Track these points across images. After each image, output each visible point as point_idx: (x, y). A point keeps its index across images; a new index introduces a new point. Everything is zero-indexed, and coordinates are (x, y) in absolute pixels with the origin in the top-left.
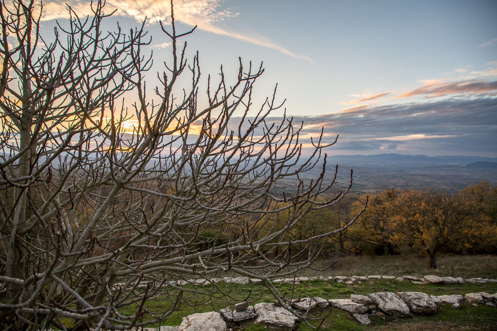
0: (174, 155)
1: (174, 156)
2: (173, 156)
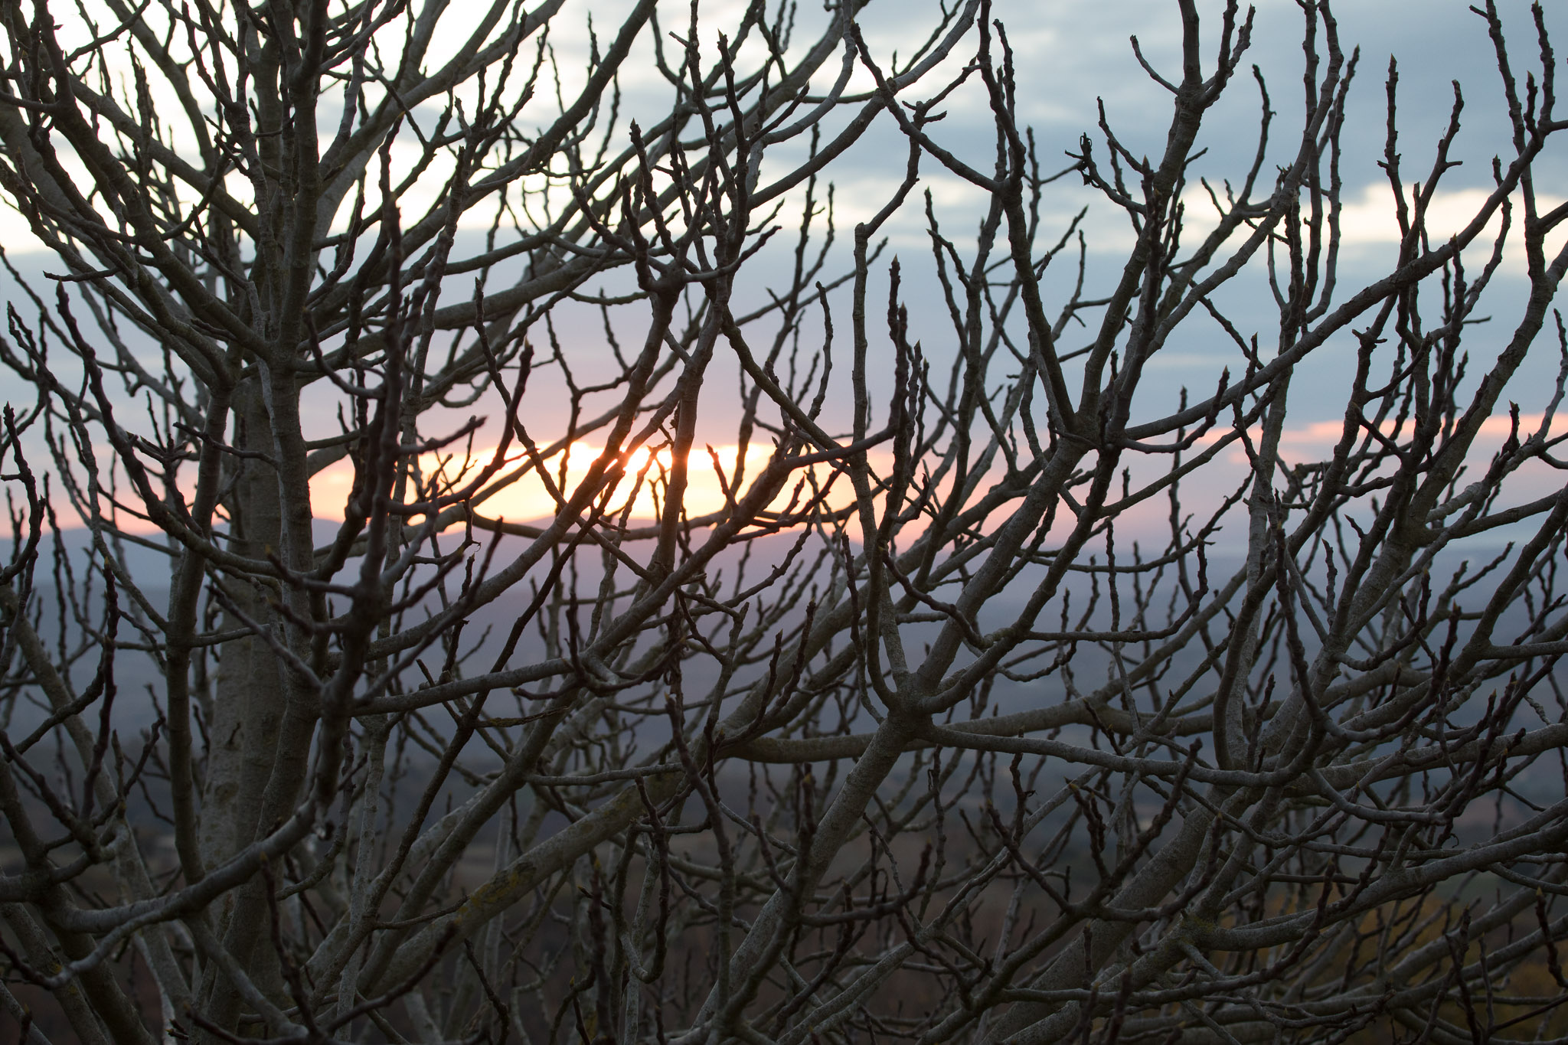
0: (1199, 542)
1: (1201, 554)
2: (1192, 557)
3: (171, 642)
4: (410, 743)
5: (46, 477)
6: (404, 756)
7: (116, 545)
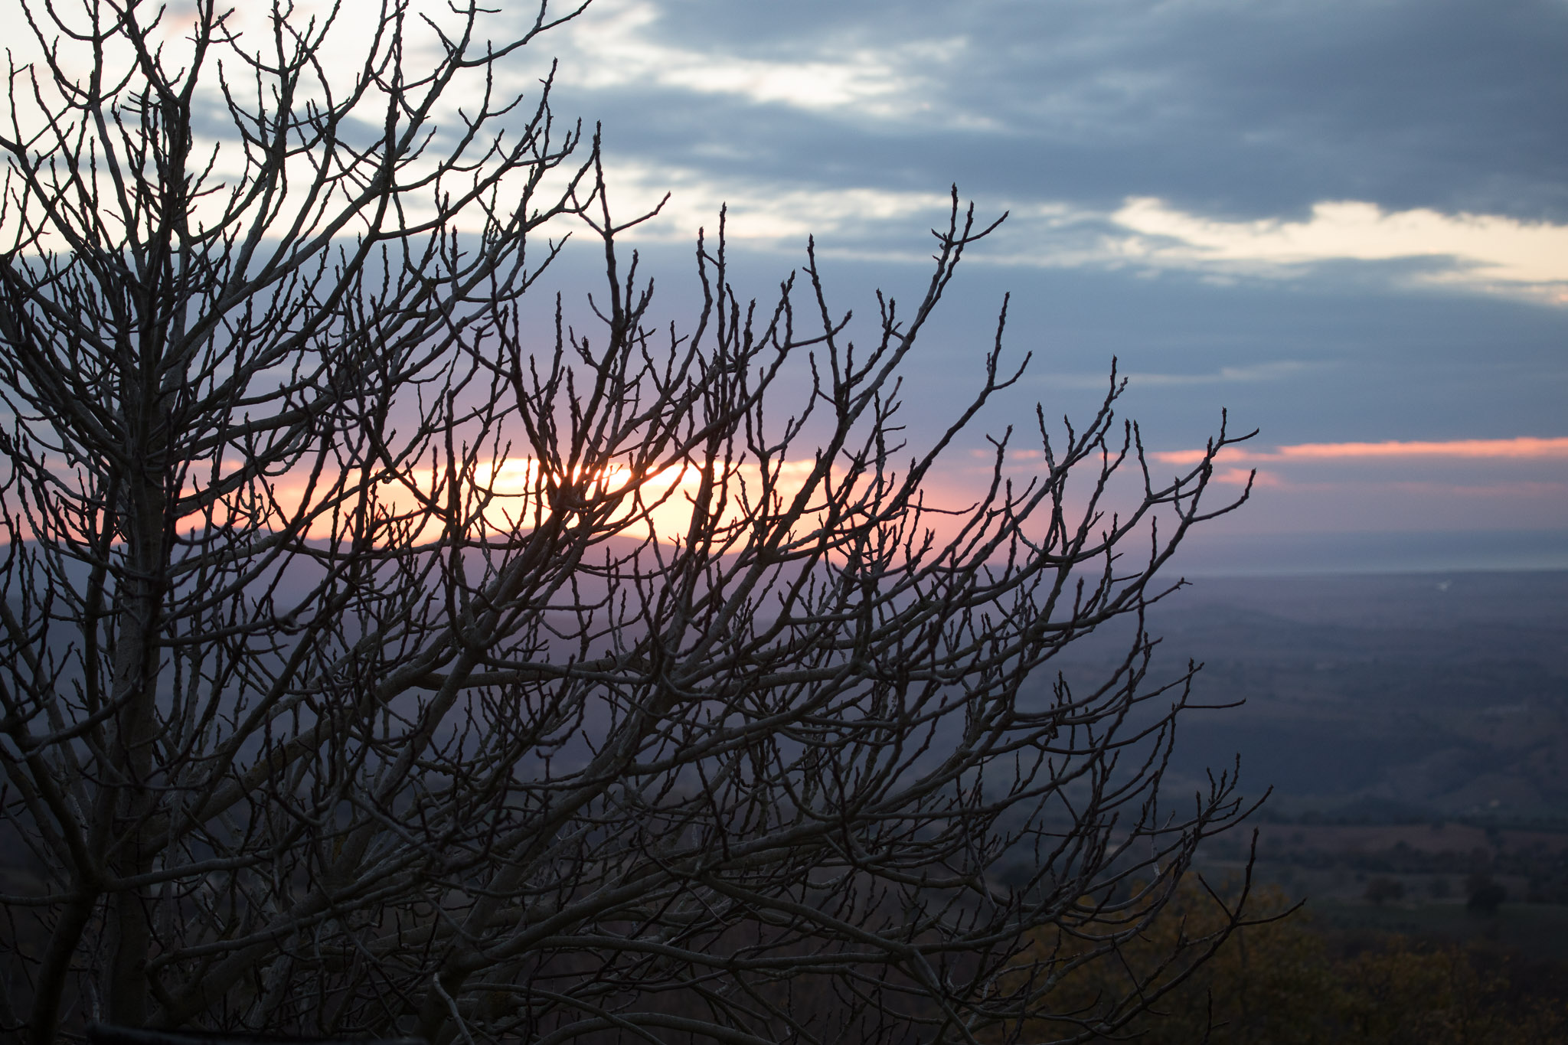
3: (87, 613)
4: (248, 687)
5: (18, 517)
6: (245, 696)
7: (57, 558)
